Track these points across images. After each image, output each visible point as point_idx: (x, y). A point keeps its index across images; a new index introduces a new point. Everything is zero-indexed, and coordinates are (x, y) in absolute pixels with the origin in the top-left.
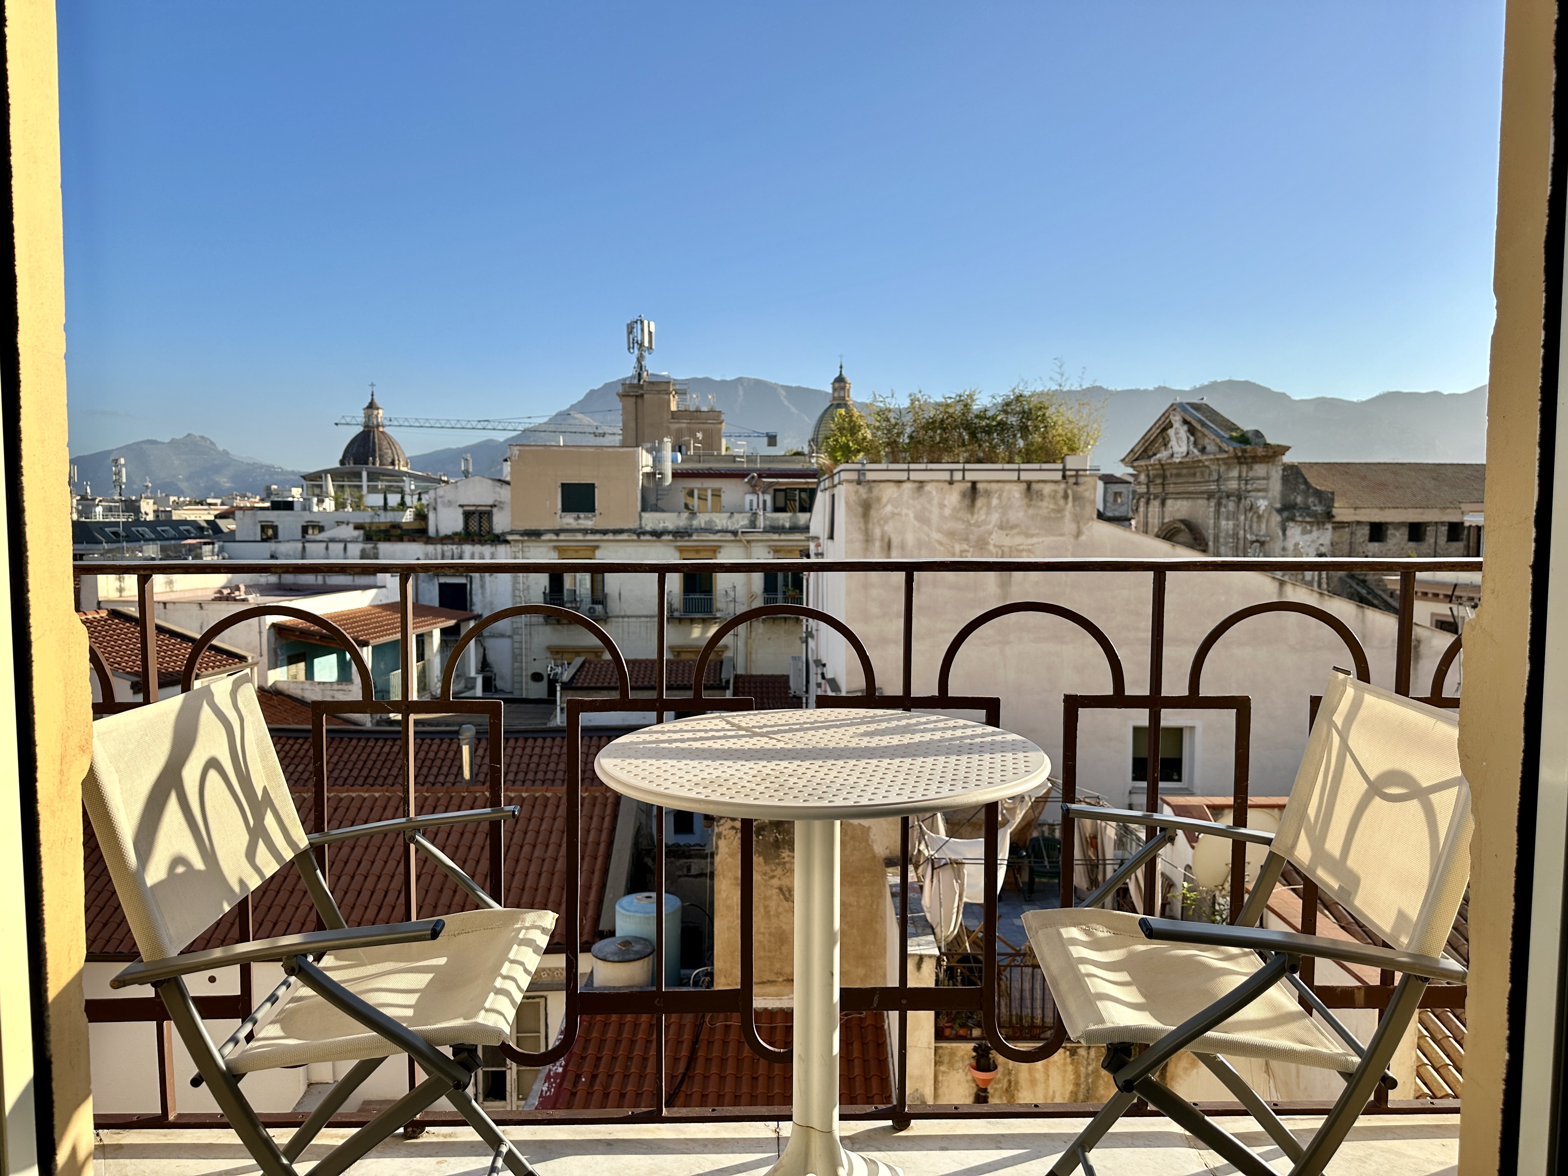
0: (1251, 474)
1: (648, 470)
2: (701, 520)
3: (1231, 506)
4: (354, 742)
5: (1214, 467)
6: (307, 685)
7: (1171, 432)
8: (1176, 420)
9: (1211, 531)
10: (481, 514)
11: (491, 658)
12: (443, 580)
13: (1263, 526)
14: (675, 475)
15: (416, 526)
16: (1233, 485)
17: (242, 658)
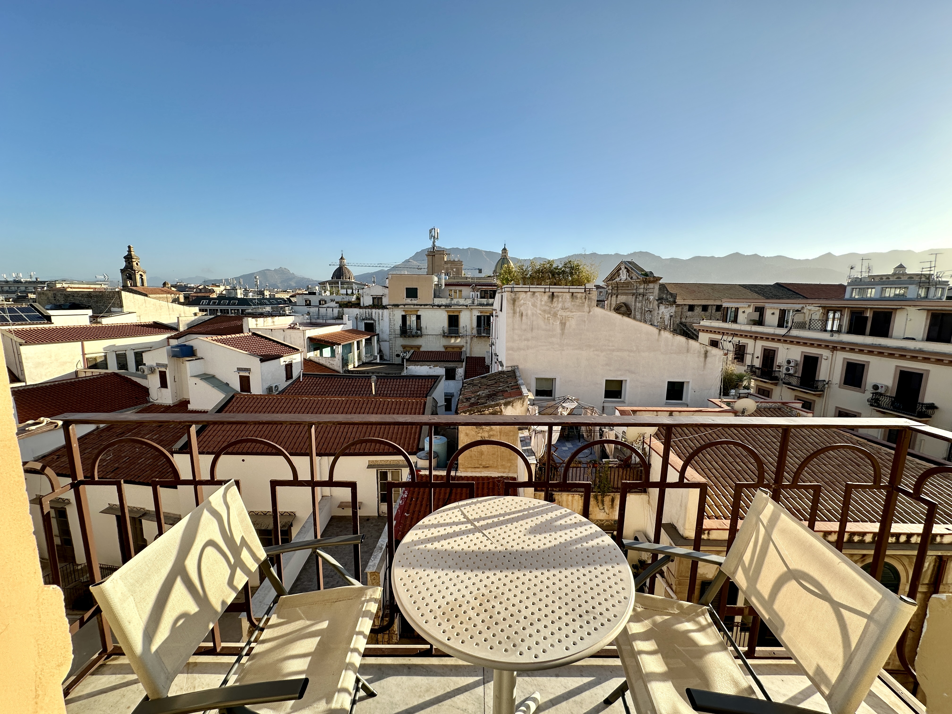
0: (648, 287)
1: (436, 283)
2: (455, 301)
3: (641, 298)
4: (336, 379)
5: (635, 284)
6: (320, 358)
7: (621, 271)
8: (623, 267)
9: (633, 307)
10: (378, 298)
11: (382, 349)
12: (366, 321)
13: (651, 305)
14: (446, 285)
15: (356, 302)
16: (642, 291)
17: (298, 350)
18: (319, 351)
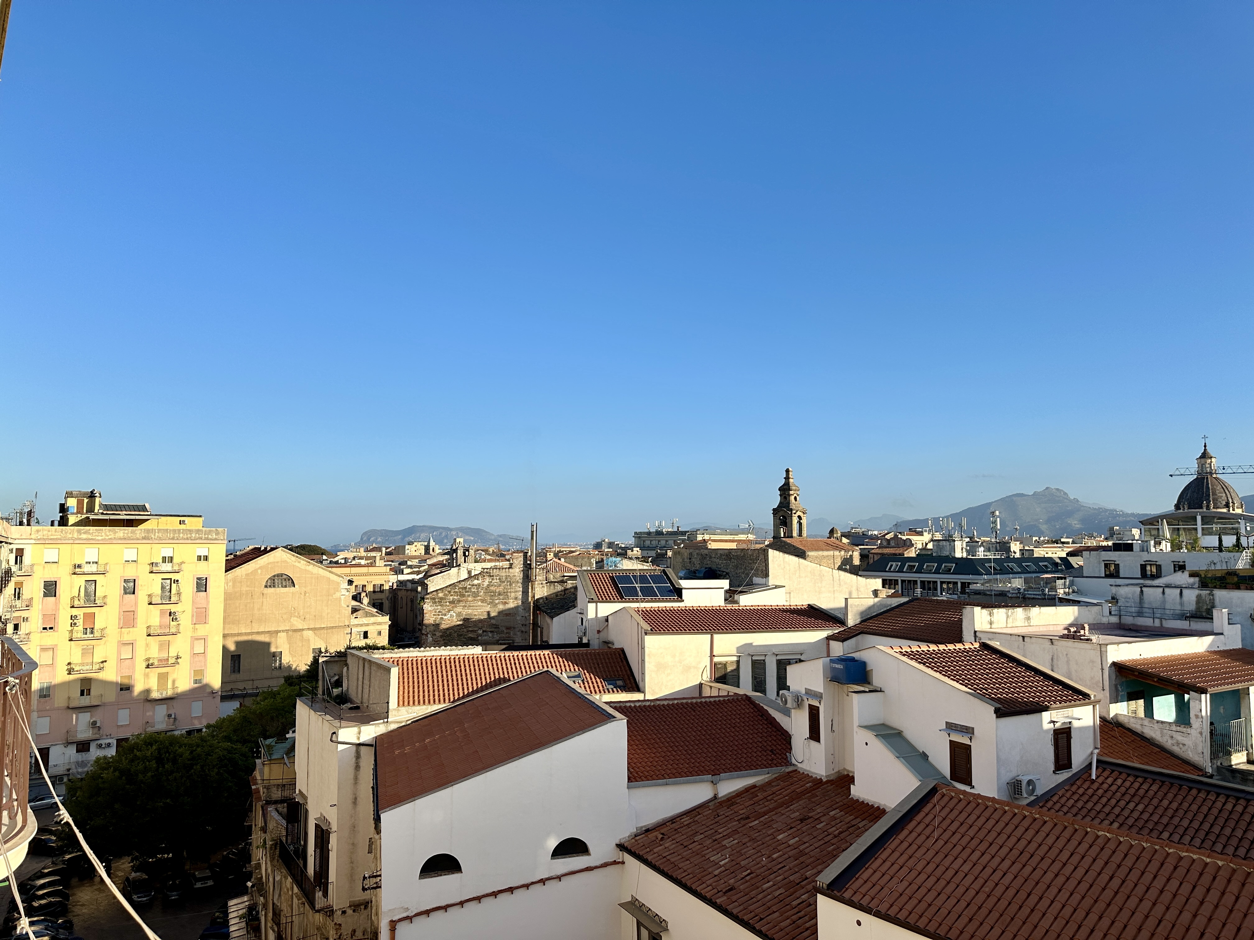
6: (1147, 722)
17: (1086, 696)
18: (1141, 702)
